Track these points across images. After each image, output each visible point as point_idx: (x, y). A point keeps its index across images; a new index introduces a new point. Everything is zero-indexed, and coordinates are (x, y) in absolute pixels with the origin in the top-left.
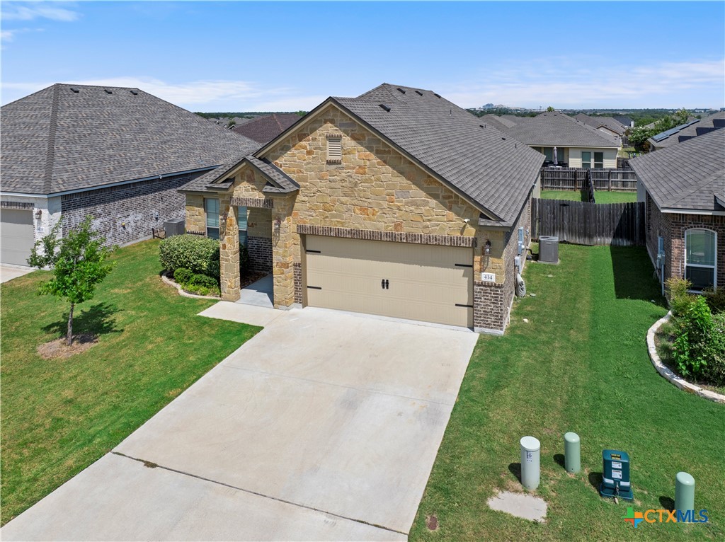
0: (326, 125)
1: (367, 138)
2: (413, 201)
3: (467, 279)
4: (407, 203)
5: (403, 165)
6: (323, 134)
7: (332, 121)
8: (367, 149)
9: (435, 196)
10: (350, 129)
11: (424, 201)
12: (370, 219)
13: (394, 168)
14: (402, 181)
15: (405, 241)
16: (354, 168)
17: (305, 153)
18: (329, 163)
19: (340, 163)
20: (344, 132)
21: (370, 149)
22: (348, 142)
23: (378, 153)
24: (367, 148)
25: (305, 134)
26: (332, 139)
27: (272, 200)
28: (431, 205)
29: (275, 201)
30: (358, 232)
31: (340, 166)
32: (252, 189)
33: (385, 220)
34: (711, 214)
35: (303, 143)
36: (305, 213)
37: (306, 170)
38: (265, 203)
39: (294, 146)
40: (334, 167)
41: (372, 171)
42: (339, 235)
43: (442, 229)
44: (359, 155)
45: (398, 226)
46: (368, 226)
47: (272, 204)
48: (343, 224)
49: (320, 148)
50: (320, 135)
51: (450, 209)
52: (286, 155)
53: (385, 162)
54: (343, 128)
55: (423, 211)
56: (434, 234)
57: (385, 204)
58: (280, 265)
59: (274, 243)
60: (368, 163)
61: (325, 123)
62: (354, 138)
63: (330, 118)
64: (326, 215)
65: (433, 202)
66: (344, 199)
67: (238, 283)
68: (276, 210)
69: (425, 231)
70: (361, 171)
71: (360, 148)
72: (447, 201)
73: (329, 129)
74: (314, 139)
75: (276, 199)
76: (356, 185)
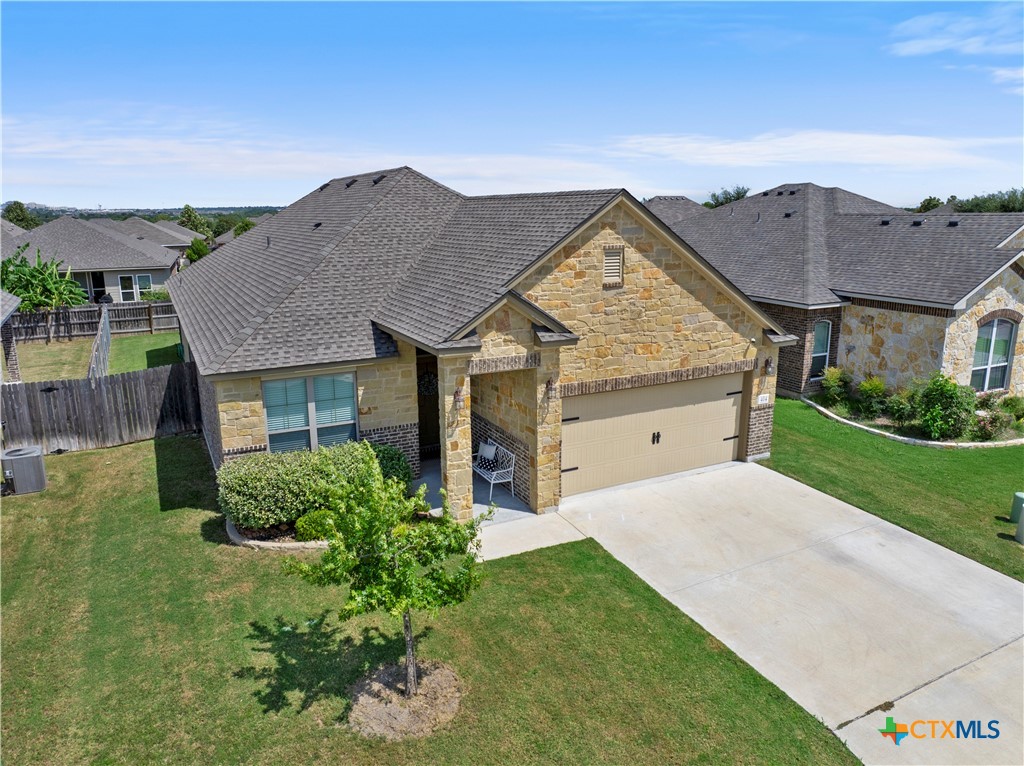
0: (603, 232)
1: (655, 249)
2: (701, 326)
3: (735, 407)
4: (695, 331)
5: (694, 283)
6: (600, 246)
7: (613, 226)
8: (655, 264)
9: (722, 317)
10: (634, 237)
11: (712, 324)
12: (654, 358)
13: (683, 286)
14: (692, 302)
15: (691, 378)
16: (637, 291)
17: (573, 275)
18: (606, 287)
19: (621, 287)
20: (629, 241)
21: (658, 263)
22: (633, 255)
23: (667, 268)
24: (655, 262)
25: (574, 247)
26: (610, 252)
27: (539, 354)
28: (719, 329)
29: (542, 355)
30: (641, 378)
31: (621, 290)
32: (505, 341)
33: (671, 356)
34: (838, 305)
35: (572, 261)
36: (572, 366)
37: (574, 301)
38: (527, 361)
39: (557, 266)
40: (613, 292)
41: (660, 293)
42: (617, 386)
43: (728, 355)
44: (645, 274)
45: (684, 360)
46: (653, 368)
47: (539, 360)
48: (620, 371)
49: (595, 267)
50: (596, 247)
51: (736, 330)
52: (545, 281)
53: (674, 280)
54: (626, 236)
55: (711, 337)
56: (720, 363)
57: (671, 335)
58: (548, 449)
59: (539, 420)
60: (654, 282)
61: (603, 228)
62: (640, 249)
63: (610, 220)
64: (599, 364)
65: (721, 324)
66: (623, 337)
67: (471, 497)
68: (545, 368)
69: (712, 360)
70: (646, 294)
71: (647, 263)
72: (734, 321)
73: (608, 237)
74: (587, 254)
75: (545, 351)
76: (639, 315)
